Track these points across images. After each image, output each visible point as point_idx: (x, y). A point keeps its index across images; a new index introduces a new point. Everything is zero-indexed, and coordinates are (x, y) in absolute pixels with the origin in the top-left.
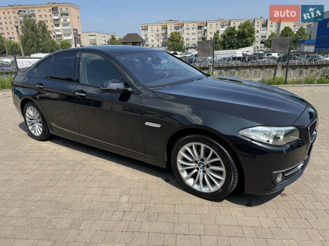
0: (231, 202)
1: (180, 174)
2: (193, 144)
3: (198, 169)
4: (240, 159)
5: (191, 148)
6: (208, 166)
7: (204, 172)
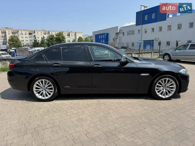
0: (176, 98)
1: (156, 93)
2: (163, 79)
3: (163, 89)
4: (181, 80)
5: (162, 81)
6: (167, 87)
7: (166, 90)
